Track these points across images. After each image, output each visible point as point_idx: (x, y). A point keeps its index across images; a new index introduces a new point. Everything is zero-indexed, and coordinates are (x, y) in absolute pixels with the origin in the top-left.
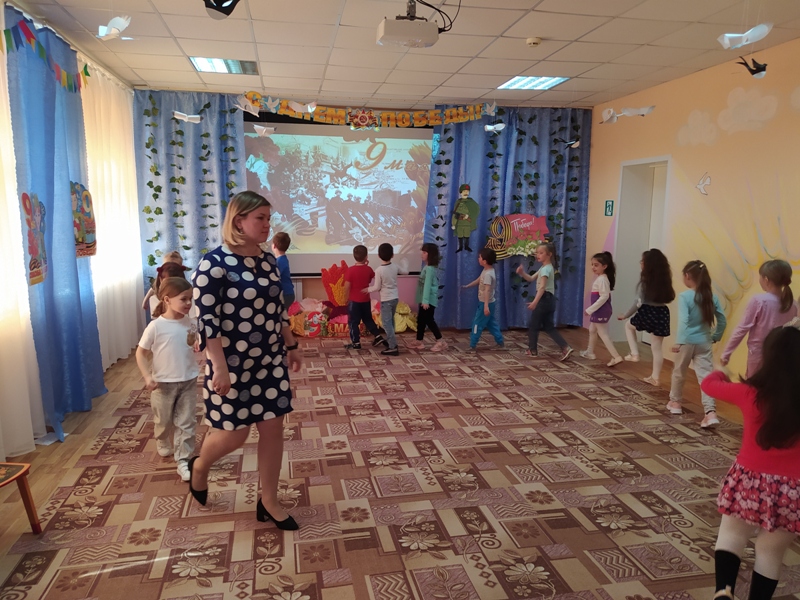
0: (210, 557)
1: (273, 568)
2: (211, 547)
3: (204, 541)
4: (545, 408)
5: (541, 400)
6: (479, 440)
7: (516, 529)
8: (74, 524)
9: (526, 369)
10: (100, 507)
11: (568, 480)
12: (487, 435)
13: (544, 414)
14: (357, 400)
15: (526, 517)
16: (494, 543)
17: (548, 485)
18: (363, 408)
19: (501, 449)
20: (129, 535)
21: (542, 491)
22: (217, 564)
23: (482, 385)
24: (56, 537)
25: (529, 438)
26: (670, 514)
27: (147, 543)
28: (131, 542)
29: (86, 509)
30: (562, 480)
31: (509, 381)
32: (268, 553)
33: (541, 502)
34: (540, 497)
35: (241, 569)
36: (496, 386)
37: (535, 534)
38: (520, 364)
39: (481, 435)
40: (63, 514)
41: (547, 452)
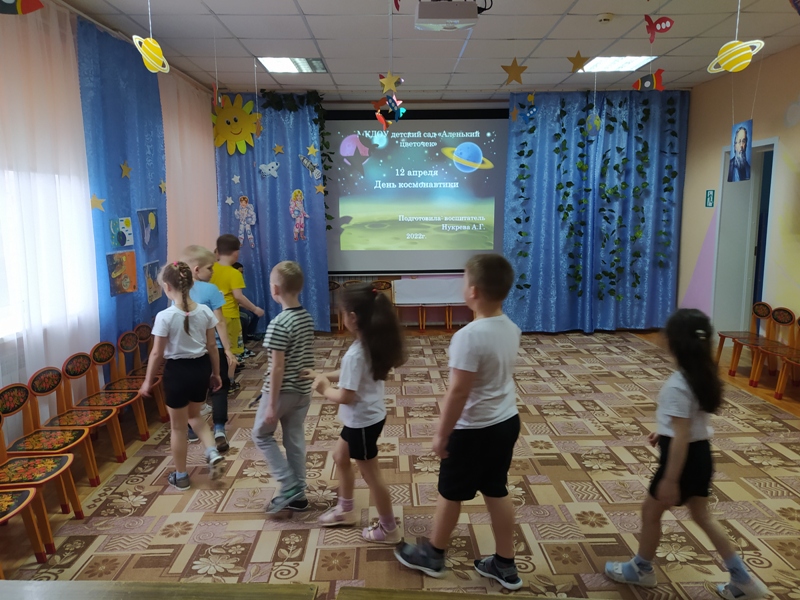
0: (232, 556)
1: (289, 572)
2: (235, 545)
3: (230, 538)
4: (621, 419)
5: (619, 410)
6: (538, 451)
7: (556, 553)
8: (118, 512)
9: (610, 375)
10: (145, 497)
11: (629, 501)
12: (548, 446)
13: (620, 426)
14: (419, 401)
15: (572, 541)
16: (527, 567)
17: (606, 505)
18: (423, 409)
19: (560, 461)
20: (163, 527)
21: (596, 512)
22: (236, 564)
23: (556, 391)
24: (99, 524)
25: (595, 452)
26: (744, 549)
27: (177, 535)
28: (163, 534)
29: (132, 498)
30: (623, 501)
31: (589, 388)
32: (288, 556)
33: (593, 525)
34: (592, 519)
35: (257, 571)
36: (571, 392)
37: (576, 559)
38: (605, 370)
39: (542, 445)
40: (111, 501)
41: (613, 469)
